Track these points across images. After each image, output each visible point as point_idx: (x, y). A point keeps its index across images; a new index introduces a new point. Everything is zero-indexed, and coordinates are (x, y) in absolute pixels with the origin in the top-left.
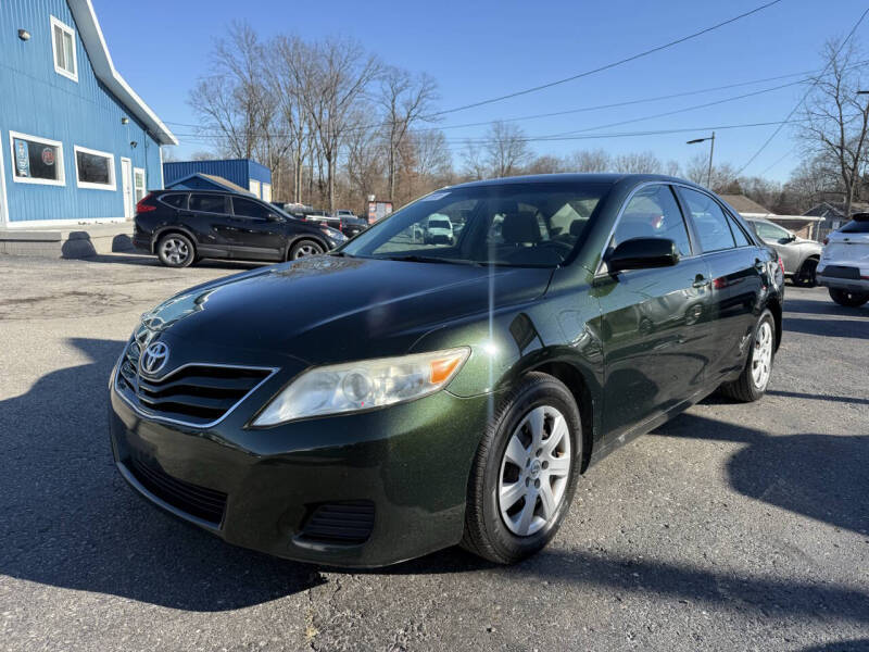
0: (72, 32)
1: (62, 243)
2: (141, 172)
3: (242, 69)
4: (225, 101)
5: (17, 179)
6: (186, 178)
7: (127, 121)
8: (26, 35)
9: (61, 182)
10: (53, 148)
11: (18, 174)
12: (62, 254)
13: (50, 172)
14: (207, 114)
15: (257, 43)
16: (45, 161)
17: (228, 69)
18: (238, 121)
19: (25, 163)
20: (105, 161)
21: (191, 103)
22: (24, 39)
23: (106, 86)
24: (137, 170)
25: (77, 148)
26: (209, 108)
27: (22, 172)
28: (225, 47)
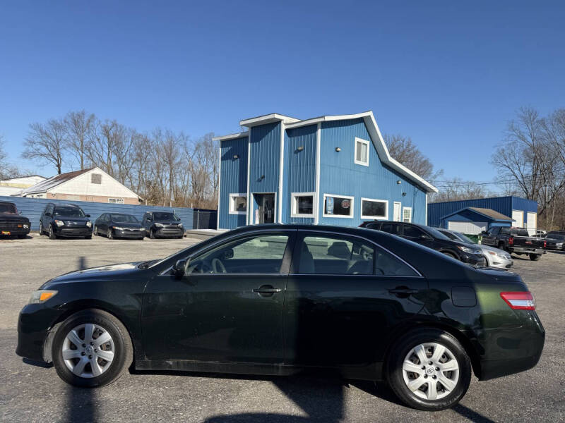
0: (368, 143)
1: (328, 247)
2: (410, 209)
3: (526, 136)
4: (517, 158)
5: (324, 216)
6: (461, 210)
7: (400, 182)
8: (339, 149)
9: (351, 216)
10: (349, 200)
11: (326, 213)
12: (327, 252)
13: (347, 212)
14: (504, 168)
15: (539, 118)
16: (343, 206)
17: (515, 138)
18: (528, 170)
19: (331, 207)
20: (383, 204)
21: (493, 162)
22: (338, 151)
23: (387, 166)
24: (405, 208)
25: (363, 199)
26: (505, 164)
27: (329, 212)
28: (514, 124)
